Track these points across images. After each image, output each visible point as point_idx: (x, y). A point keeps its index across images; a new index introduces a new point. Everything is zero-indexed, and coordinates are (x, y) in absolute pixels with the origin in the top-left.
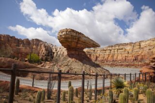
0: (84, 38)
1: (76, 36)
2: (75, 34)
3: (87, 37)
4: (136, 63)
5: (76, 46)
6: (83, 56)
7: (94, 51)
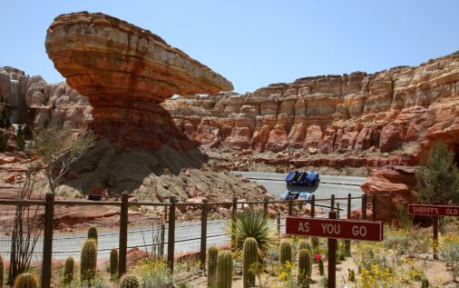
0: (164, 55)
1: (129, 48)
2: (122, 38)
3: (177, 51)
4: (373, 155)
5: (132, 90)
6: (159, 131)
7: (212, 105)
